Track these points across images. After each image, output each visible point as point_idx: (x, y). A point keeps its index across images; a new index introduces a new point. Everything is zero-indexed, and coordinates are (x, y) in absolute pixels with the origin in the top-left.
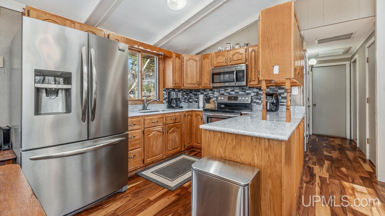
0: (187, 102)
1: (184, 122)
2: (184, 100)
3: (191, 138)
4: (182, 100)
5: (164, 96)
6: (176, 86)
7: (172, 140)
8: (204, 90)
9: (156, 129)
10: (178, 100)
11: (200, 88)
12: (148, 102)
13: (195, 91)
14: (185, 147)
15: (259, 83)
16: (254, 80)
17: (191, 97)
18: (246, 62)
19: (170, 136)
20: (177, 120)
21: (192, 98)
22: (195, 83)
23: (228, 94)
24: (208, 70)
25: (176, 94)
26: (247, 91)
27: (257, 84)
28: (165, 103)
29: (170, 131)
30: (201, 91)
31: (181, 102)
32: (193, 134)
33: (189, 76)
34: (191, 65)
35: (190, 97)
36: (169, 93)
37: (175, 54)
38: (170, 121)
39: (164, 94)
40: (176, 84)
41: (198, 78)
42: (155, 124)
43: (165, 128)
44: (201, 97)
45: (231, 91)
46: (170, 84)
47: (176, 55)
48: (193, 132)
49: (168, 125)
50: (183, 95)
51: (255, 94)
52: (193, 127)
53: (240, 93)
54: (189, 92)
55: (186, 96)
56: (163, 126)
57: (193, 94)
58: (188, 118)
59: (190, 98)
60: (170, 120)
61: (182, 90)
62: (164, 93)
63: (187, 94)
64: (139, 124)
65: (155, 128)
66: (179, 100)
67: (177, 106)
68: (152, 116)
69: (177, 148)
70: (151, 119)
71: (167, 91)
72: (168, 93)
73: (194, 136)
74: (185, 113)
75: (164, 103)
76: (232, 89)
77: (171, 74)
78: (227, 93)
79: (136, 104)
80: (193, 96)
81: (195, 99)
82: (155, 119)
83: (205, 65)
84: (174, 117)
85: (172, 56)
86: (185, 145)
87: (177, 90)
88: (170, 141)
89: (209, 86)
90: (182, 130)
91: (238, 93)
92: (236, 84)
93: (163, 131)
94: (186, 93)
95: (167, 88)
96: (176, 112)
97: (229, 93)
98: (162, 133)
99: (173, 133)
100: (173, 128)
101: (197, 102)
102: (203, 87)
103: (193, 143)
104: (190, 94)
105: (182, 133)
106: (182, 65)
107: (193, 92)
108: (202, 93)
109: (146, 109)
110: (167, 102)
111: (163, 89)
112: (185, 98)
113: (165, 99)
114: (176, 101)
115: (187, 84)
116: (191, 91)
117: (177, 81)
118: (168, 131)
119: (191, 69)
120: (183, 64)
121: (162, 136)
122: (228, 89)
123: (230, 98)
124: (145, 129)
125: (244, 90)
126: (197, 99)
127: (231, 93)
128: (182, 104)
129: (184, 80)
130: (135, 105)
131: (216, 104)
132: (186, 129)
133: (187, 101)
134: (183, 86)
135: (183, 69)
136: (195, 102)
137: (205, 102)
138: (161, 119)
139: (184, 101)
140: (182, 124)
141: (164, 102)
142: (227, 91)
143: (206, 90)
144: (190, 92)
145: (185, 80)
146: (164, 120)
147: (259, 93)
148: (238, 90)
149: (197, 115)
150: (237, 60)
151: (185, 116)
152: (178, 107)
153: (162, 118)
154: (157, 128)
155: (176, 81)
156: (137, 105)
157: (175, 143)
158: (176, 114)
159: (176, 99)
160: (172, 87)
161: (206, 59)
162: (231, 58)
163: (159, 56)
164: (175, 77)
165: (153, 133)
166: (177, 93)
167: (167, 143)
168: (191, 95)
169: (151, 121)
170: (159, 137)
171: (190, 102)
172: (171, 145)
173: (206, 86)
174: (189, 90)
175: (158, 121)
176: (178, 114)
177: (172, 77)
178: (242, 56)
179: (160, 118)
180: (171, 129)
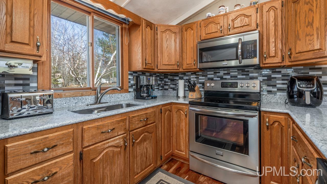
0: (161, 90)
1: (160, 122)
2: (157, 87)
3: (170, 143)
4: (155, 87)
5: (130, 82)
6: (147, 67)
7: (142, 155)
8: (184, 74)
9: (110, 144)
10: (150, 87)
11: (181, 70)
12: (102, 92)
13: (171, 76)
14: (161, 159)
15: (283, 61)
16: (274, 55)
17: (167, 83)
18: (257, 28)
19: (138, 149)
20: (150, 121)
21: (168, 85)
22: (174, 64)
23: (219, 79)
24: (192, 46)
25: (147, 79)
26: (251, 75)
27: (280, 61)
28: (132, 92)
29: (138, 141)
30: (180, 75)
31: (154, 90)
32: (172, 136)
33: (165, 55)
34: (167, 39)
35: (165, 83)
36: (137, 78)
37: (145, 21)
38: (138, 124)
39: (130, 79)
40: (147, 64)
41: (178, 57)
42: (108, 136)
43: (128, 137)
44: (181, 83)
45: (224, 74)
46: (138, 65)
47: (146, 23)
48: (172, 135)
49: (135, 131)
50: (156, 80)
51: (266, 78)
52: (172, 126)
53: (239, 77)
54: (163, 77)
55: (160, 82)
56: (125, 135)
57: (169, 80)
58: (166, 115)
59: (165, 85)
60: (137, 122)
61: (155, 74)
62: (129, 77)
63: (161, 80)
64: (69, 142)
65: (108, 143)
66: (152, 88)
67: (148, 96)
68: (102, 121)
69: (150, 165)
70: (98, 128)
71: (134, 74)
72: (135, 77)
73: (174, 140)
74: (160, 107)
75: (130, 92)
76: (226, 72)
77: (140, 51)
78: (218, 77)
79: (82, 95)
80: (169, 82)
81: (171, 86)
82: (108, 126)
83: (188, 38)
84: (144, 116)
85: (141, 24)
86: (161, 157)
87: (148, 74)
88: (139, 158)
89: (194, 67)
90: (158, 134)
91: (237, 77)
92: (240, 63)
93: (125, 145)
94: (160, 78)
95: (133, 70)
96: (148, 108)
97: (222, 78)
98: (123, 147)
99: (142, 144)
100: (143, 135)
101: (176, 90)
102: (184, 70)
103: (173, 150)
104: (164, 80)
105: (158, 138)
106: (156, 39)
107: (169, 77)
108: (181, 78)
109: (100, 103)
110: (134, 90)
111: (129, 73)
112: (159, 85)
113: (131, 86)
114: (148, 89)
115: (163, 65)
116: (166, 75)
117: (149, 60)
118: (134, 143)
119: (168, 45)
120: (156, 37)
121: (122, 154)
122: (219, 72)
123: (223, 85)
124: (85, 150)
125: (245, 73)
126: (174, 86)
127: (224, 77)
128: (156, 93)
129: (157, 60)
130: (80, 98)
131: (203, 93)
132: (163, 131)
133: (162, 88)
134: (157, 68)
135: (156, 45)
136: (172, 90)
137: (187, 89)
138: (121, 124)
139: (157, 89)
140: (157, 125)
141: (129, 90)
142: (218, 74)
143: (187, 74)
144: (165, 77)
145: (159, 60)
146: (127, 123)
147: (273, 76)
148: (236, 73)
149: (179, 110)
150: (241, 27)
151: (161, 113)
152: (150, 98)
153: (124, 120)
154: (113, 141)
155: (147, 60)
156: (84, 97)
157: (146, 158)
158: (149, 111)
159: (147, 85)
160: (141, 69)
161: (189, 30)
162: (229, 24)
163: (122, 24)
164: (146, 54)
165: (105, 152)
166: (148, 77)
167: (133, 162)
168: (167, 80)
169: (100, 131)
170: (118, 157)
171: (165, 90)
172: (139, 164)
173: (189, 68)
174: (163, 75)
175: (114, 129)
176: (152, 110)
177: (141, 54)
178: (250, 20)
179: (118, 122)
180: (140, 137)
